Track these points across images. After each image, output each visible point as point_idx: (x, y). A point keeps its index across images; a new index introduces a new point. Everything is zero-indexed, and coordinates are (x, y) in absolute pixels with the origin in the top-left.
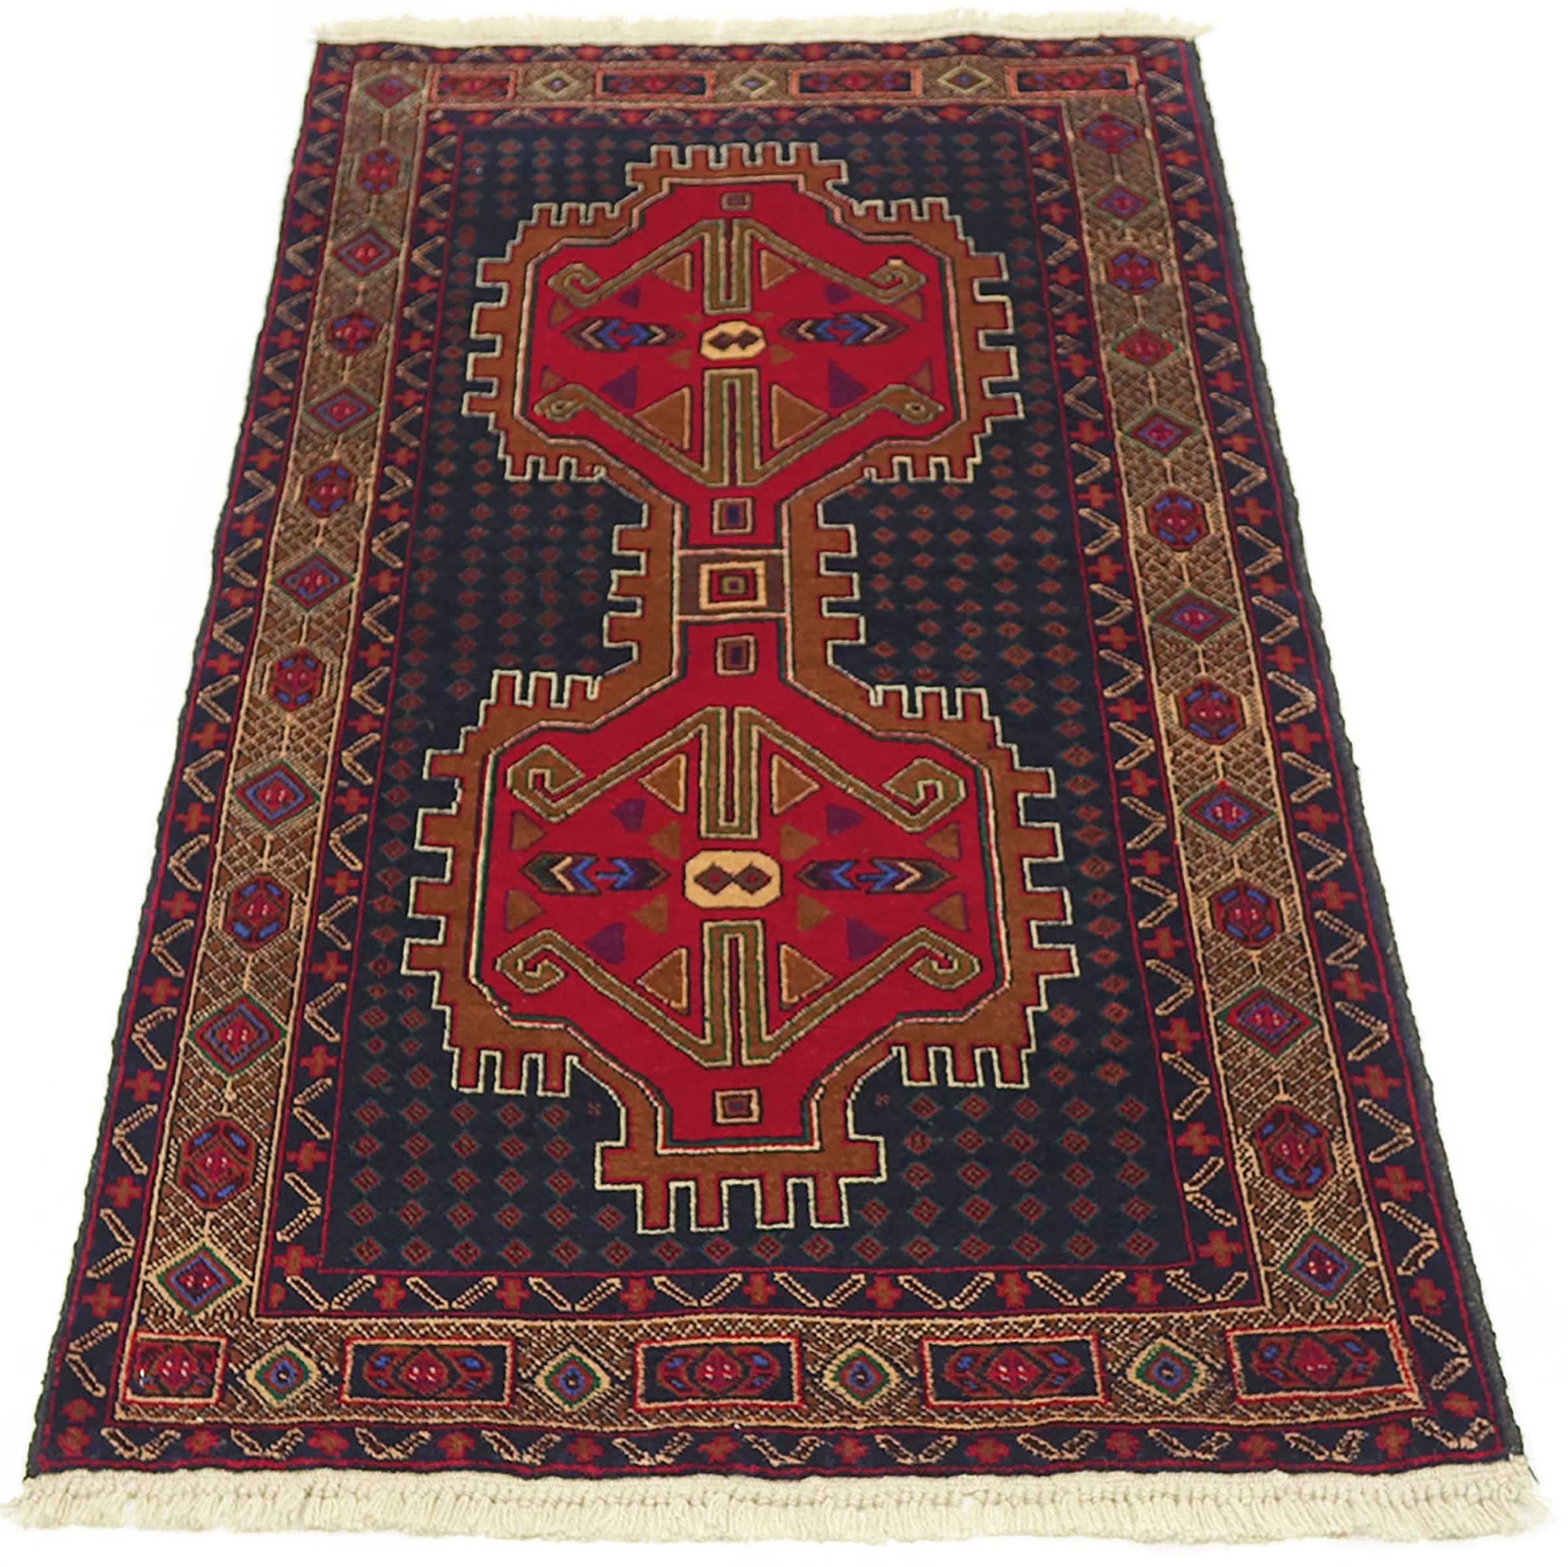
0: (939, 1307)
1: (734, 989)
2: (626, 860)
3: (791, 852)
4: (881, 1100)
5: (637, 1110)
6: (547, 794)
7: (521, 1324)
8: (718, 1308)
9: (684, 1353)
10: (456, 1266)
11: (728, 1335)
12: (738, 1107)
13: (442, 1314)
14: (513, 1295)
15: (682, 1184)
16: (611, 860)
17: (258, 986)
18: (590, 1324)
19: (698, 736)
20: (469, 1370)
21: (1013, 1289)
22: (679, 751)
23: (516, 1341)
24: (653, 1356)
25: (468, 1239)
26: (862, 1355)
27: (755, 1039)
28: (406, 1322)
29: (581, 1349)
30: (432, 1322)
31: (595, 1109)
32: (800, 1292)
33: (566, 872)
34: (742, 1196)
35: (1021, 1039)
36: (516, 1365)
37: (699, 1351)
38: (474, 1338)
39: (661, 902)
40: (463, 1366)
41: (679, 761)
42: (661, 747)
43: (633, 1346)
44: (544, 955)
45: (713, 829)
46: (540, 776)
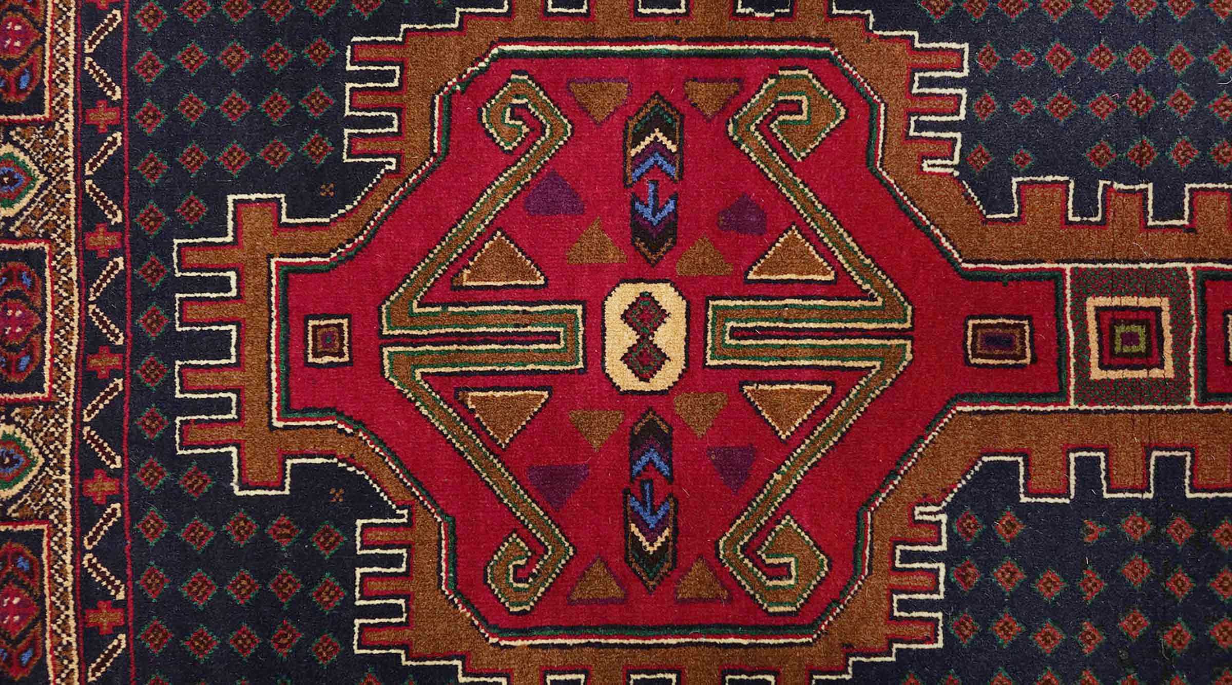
0: (86, 542)
1: (487, 338)
2: (674, 213)
3: (682, 405)
4: (337, 495)
5: (326, 235)
6: (771, 117)
7: (70, 126)
8: (85, 321)
9: (37, 287)
10: (133, 56)
11: (55, 331)
12: (327, 341)
13: (79, 47)
14: (102, 116)
15: (233, 283)
16: (675, 197)
18: (72, 196)
19: (865, 295)
20: (18, 80)
21: (104, 618)
22: (840, 270)
23: (49, 124)
24: (35, 259)
25: (164, 67)
26: (31, 463)
27: (415, 361)
28: (72, 14)
29: (44, 187)
30: (71, 39)
31: (327, 190)
32: (100, 402)
33: (656, 146)
34: (219, 345)
35: (418, 649)
36: (24, 124)
37: (38, 303)
38: (52, 81)
39: (613, 255)
40: (22, 73)
41: (825, 273)
42: (847, 251)
43: (46, 238)
44: (537, 129)
45: (724, 314)
46: (796, 108)
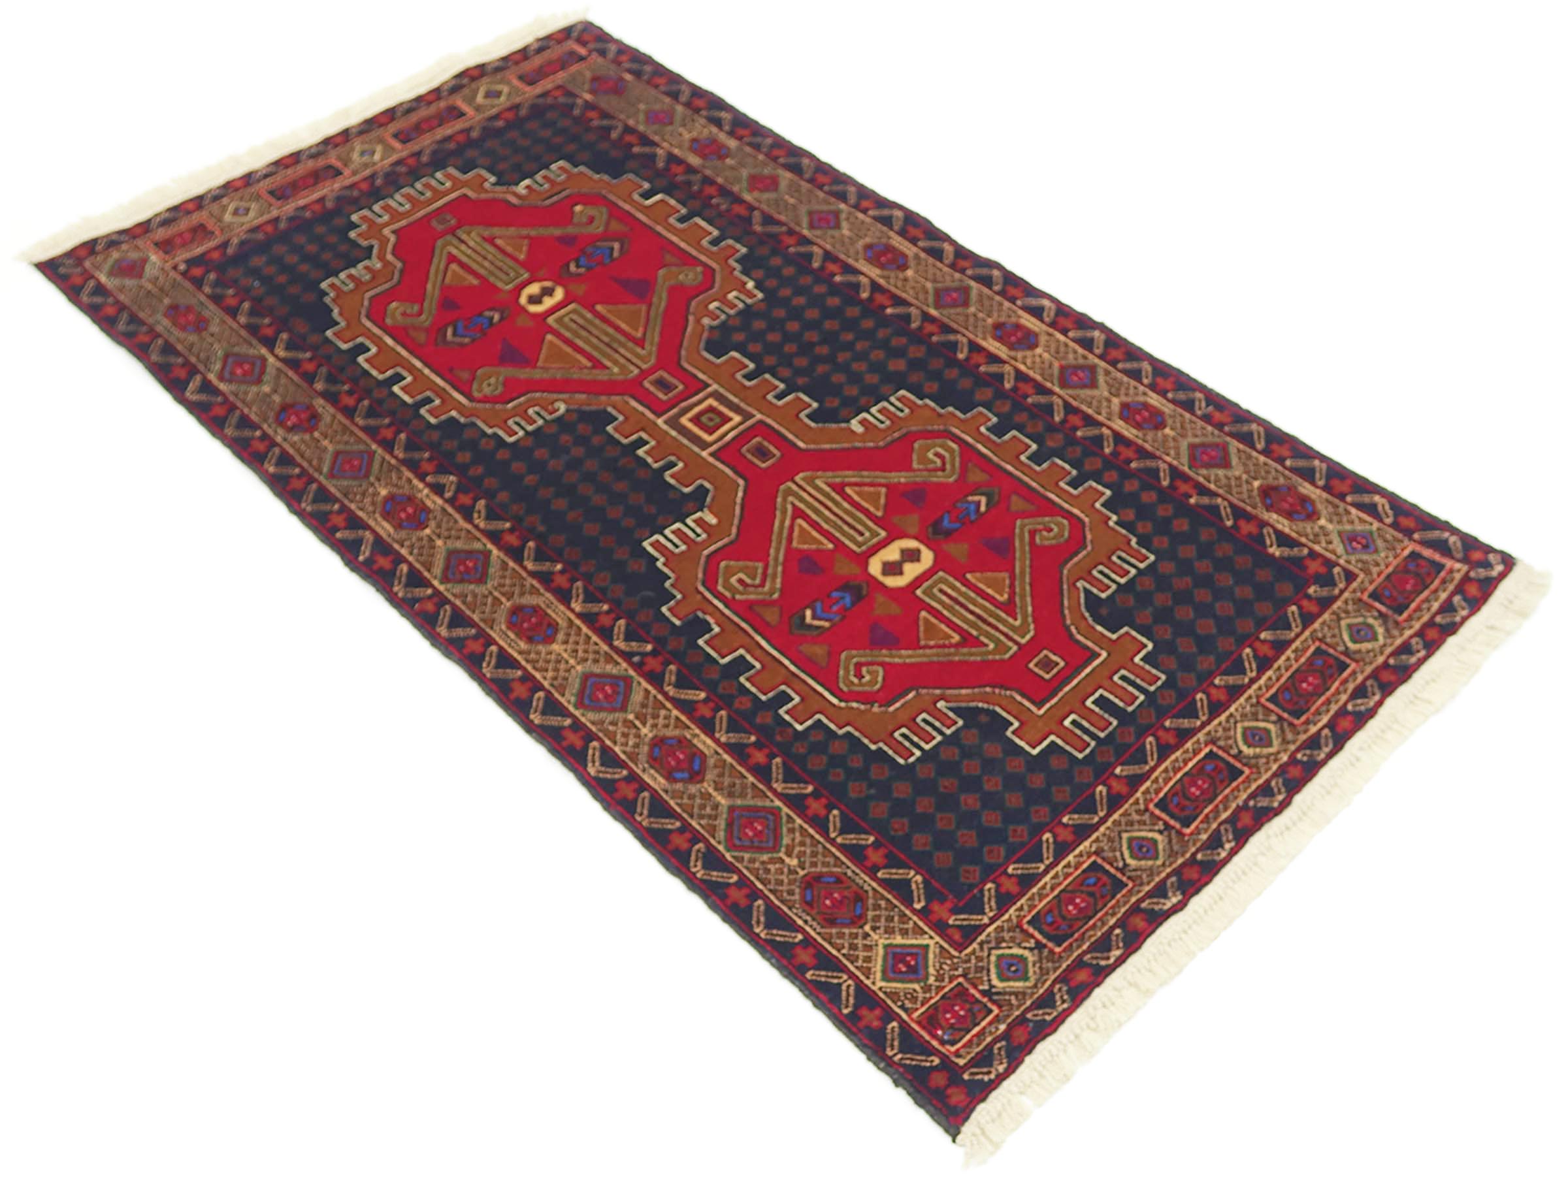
0: (1246, 680)
1: (972, 612)
2: (836, 590)
3: (914, 530)
4: (1104, 611)
5: (1004, 703)
6: (756, 586)
7: (1087, 843)
8: (1161, 760)
9: (1172, 793)
10: (1022, 845)
11: (1180, 769)
12: (1047, 665)
13: (1046, 872)
14: (1065, 835)
15: (1070, 719)
16: (829, 596)
17: (731, 795)
18: (1116, 816)
19: (793, 505)
20: (1095, 885)
21: (1265, 648)
22: (793, 519)
23: (1096, 853)
24: (1162, 805)
25: (1011, 827)
26: (1245, 728)
27: (1013, 627)
28: (1035, 890)
29: (1126, 831)
30: (1047, 878)
31: (984, 719)
32: (1186, 723)
33: (814, 617)
34: (1102, 702)
35: (1124, 539)
36: (1110, 863)
37: (1178, 786)
38: (1076, 869)
39: (880, 598)
40: (1088, 885)
41: (800, 526)
42: (781, 523)
43: (1147, 810)
44: (858, 666)
45: (859, 545)
46: (741, 581)
